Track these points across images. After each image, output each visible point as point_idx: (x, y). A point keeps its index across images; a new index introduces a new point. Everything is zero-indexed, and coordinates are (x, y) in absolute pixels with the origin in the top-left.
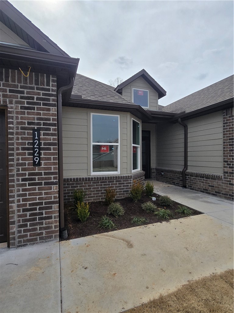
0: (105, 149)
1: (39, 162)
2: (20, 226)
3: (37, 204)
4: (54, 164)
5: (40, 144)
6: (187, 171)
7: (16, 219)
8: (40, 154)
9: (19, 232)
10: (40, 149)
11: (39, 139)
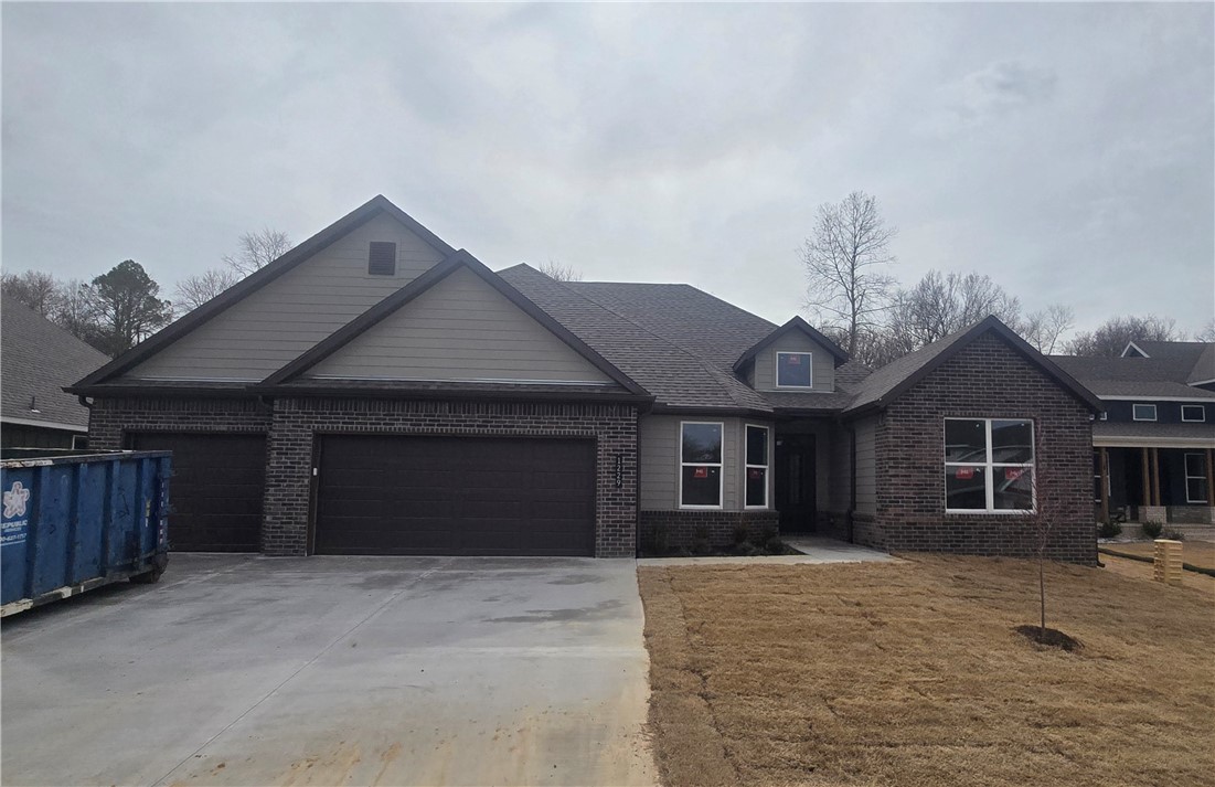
0: (701, 471)
1: (621, 485)
2: (603, 540)
3: (618, 522)
4: (633, 486)
5: (621, 468)
6: (855, 512)
7: (600, 532)
8: (621, 477)
9: (603, 544)
10: (622, 473)
11: (621, 464)
